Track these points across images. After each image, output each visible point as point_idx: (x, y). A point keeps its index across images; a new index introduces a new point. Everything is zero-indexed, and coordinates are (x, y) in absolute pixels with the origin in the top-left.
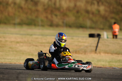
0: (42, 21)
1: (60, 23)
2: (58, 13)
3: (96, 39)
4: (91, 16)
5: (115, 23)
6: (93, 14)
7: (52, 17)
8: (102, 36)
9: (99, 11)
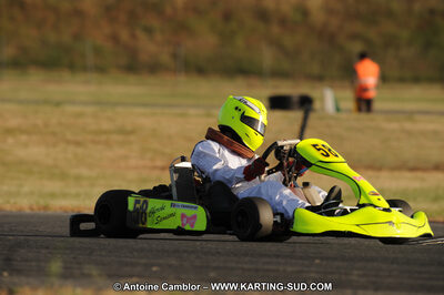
0: (98, 51)
1: (165, 58)
2: (155, 23)
3: (295, 116)
4: (275, 29)
5: (363, 56)
6: (283, 22)
7: (133, 36)
8: (317, 105)
9: (305, 13)
